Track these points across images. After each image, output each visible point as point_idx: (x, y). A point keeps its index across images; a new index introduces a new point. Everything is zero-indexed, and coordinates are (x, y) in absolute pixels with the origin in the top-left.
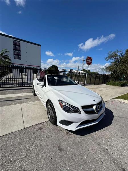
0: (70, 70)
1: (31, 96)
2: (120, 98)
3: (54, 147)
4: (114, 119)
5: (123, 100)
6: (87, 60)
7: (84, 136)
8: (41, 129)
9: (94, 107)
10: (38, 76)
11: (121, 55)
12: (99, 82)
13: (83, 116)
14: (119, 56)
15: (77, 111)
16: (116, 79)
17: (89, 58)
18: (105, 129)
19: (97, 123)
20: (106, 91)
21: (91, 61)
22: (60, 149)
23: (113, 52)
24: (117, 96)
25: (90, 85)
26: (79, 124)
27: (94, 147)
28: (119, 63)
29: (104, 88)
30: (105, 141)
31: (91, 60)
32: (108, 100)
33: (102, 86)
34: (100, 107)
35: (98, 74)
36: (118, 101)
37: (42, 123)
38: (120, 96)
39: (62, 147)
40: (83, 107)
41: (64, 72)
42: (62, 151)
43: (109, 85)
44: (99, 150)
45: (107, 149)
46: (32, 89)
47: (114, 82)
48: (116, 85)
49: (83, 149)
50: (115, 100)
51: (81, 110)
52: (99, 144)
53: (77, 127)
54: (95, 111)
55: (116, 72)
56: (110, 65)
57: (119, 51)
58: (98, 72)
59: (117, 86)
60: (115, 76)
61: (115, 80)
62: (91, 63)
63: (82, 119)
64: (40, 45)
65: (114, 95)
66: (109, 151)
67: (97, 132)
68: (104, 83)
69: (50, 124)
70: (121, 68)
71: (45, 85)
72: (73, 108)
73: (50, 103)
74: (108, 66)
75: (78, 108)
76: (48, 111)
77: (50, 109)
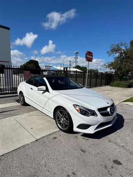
1: (19, 106)
2: (128, 102)
3: (76, 150)
5: (131, 103)
6: (88, 56)
7: (101, 139)
8: (55, 138)
11: (125, 49)
12: (101, 83)
13: (100, 119)
14: (123, 50)
15: (93, 113)
16: (121, 78)
17: (89, 53)
18: (118, 131)
19: (111, 125)
20: (111, 94)
22: (83, 151)
23: (116, 44)
24: (125, 100)
26: (96, 126)
27: (112, 146)
28: (123, 58)
29: (108, 90)
30: (121, 140)
31: (92, 56)
33: (105, 89)
35: (98, 73)
36: (127, 104)
37: (53, 133)
38: (128, 99)
40: (99, 110)
42: (85, 152)
43: (113, 87)
44: (117, 147)
45: (123, 146)
47: (119, 82)
48: (121, 87)
49: (103, 149)
50: (123, 104)
51: (97, 113)
52: (116, 143)
53: (95, 130)
54: (110, 113)
55: (121, 69)
56: (113, 61)
57: (123, 43)
59: (123, 87)
60: (120, 75)
61: (120, 80)
62: (92, 59)
63: (99, 122)
65: (121, 98)
66: (125, 147)
67: (111, 134)
69: (62, 133)
70: (126, 65)
71: (47, 90)
72: (89, 111)
73: (60, 110)
74: (111, 62)
75: (94, 111)
76: (57, 120)
77: (60, 117)
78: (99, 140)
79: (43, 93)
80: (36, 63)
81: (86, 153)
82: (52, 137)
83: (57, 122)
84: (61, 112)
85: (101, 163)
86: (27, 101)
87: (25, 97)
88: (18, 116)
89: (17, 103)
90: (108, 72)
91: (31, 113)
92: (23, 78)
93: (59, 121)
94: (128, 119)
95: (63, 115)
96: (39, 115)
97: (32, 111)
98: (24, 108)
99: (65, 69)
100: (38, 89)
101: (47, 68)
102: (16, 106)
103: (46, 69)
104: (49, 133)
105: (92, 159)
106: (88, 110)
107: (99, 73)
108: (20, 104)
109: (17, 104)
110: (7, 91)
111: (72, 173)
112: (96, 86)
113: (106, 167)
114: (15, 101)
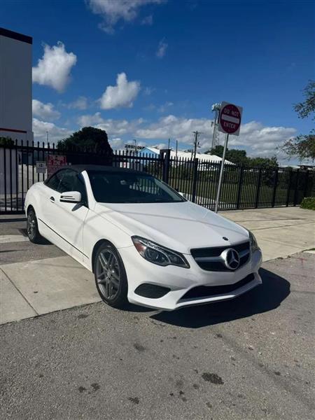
0: (162, 152)
1: (24, 244)
3: (123, 344)
4: (287, 298)
6: (225, 117)
8: (83, 316)
9: (224, 255)
10: (41, 174)
12: (274, 199)
13: (195, 274)
15: (179, 260)
17: (231, 110)
18: (256, 316)
21: (236, 120)
22: (140, 348)
25: (238, 208)
26: (183, 292)
30: (251, 337)
31: (239, 117)
32: (290, 254)
34: (240, 257)
39: (144, 346)
40: (195, 253)
41: (134, 158)
42: (143, 350)
43: (309, 211)
45: (250, 348)
46: (25, 222)
51: (190, 259)
53: (178, 302)
54: (226, 263)
58: (274, 159)
62: (238, 126)
63: (192, 282)
64: (28, 40)
66: (255, 350)
68: (293, 200)
69: (105, 307)
71: (84, 202)
72: (168, 253)
73: (105, 251)
74: (306, 137)
75: (181, 254)
76: (98, 276)
77: (104, 268)
78: (192, 331)
79: (75, 209)
80: (101, 137)
81: (145, 353)
82: (77, 313)
83: (99, 281)
84: (107, 256)
85: (172, 376)
86: (43, 230)
87: (38, 220)
88: (13, 264)
89: (22, 236)
90: (310, 167)
91: (47, 261)
92: (46, 174)
93: (103, 277)
94: (301, 292)
95: (110, 264)
96: (67, 265)
97: (51, 255)
98: (35, 249)
99: (165, 154)
100: (62, 197)
101: (131, 152)
102: (16, 243)
103: (129, 155)
104: (73, 306)
105: (153, 366)
106: (165, 251)
107: (283, 169)
108: (28, 239)
109: (21, 238)
110: (9, 206)
111: (92, 385)
112: (257, 205)
113: (179, 384)
114: (19, 232)
